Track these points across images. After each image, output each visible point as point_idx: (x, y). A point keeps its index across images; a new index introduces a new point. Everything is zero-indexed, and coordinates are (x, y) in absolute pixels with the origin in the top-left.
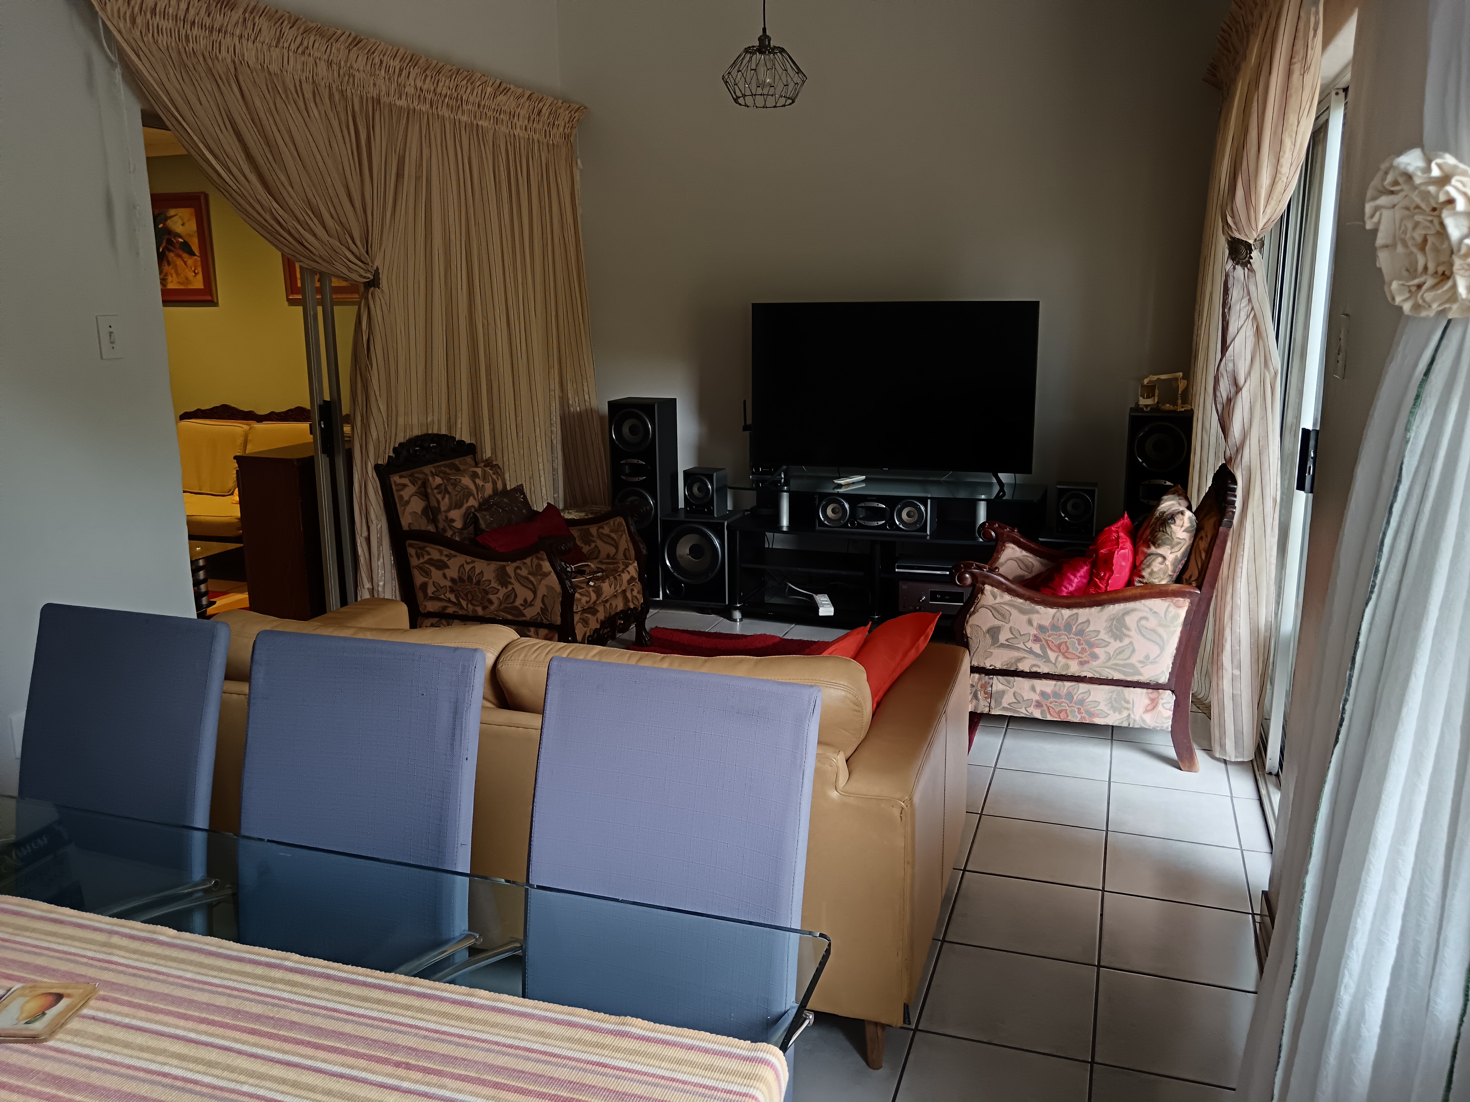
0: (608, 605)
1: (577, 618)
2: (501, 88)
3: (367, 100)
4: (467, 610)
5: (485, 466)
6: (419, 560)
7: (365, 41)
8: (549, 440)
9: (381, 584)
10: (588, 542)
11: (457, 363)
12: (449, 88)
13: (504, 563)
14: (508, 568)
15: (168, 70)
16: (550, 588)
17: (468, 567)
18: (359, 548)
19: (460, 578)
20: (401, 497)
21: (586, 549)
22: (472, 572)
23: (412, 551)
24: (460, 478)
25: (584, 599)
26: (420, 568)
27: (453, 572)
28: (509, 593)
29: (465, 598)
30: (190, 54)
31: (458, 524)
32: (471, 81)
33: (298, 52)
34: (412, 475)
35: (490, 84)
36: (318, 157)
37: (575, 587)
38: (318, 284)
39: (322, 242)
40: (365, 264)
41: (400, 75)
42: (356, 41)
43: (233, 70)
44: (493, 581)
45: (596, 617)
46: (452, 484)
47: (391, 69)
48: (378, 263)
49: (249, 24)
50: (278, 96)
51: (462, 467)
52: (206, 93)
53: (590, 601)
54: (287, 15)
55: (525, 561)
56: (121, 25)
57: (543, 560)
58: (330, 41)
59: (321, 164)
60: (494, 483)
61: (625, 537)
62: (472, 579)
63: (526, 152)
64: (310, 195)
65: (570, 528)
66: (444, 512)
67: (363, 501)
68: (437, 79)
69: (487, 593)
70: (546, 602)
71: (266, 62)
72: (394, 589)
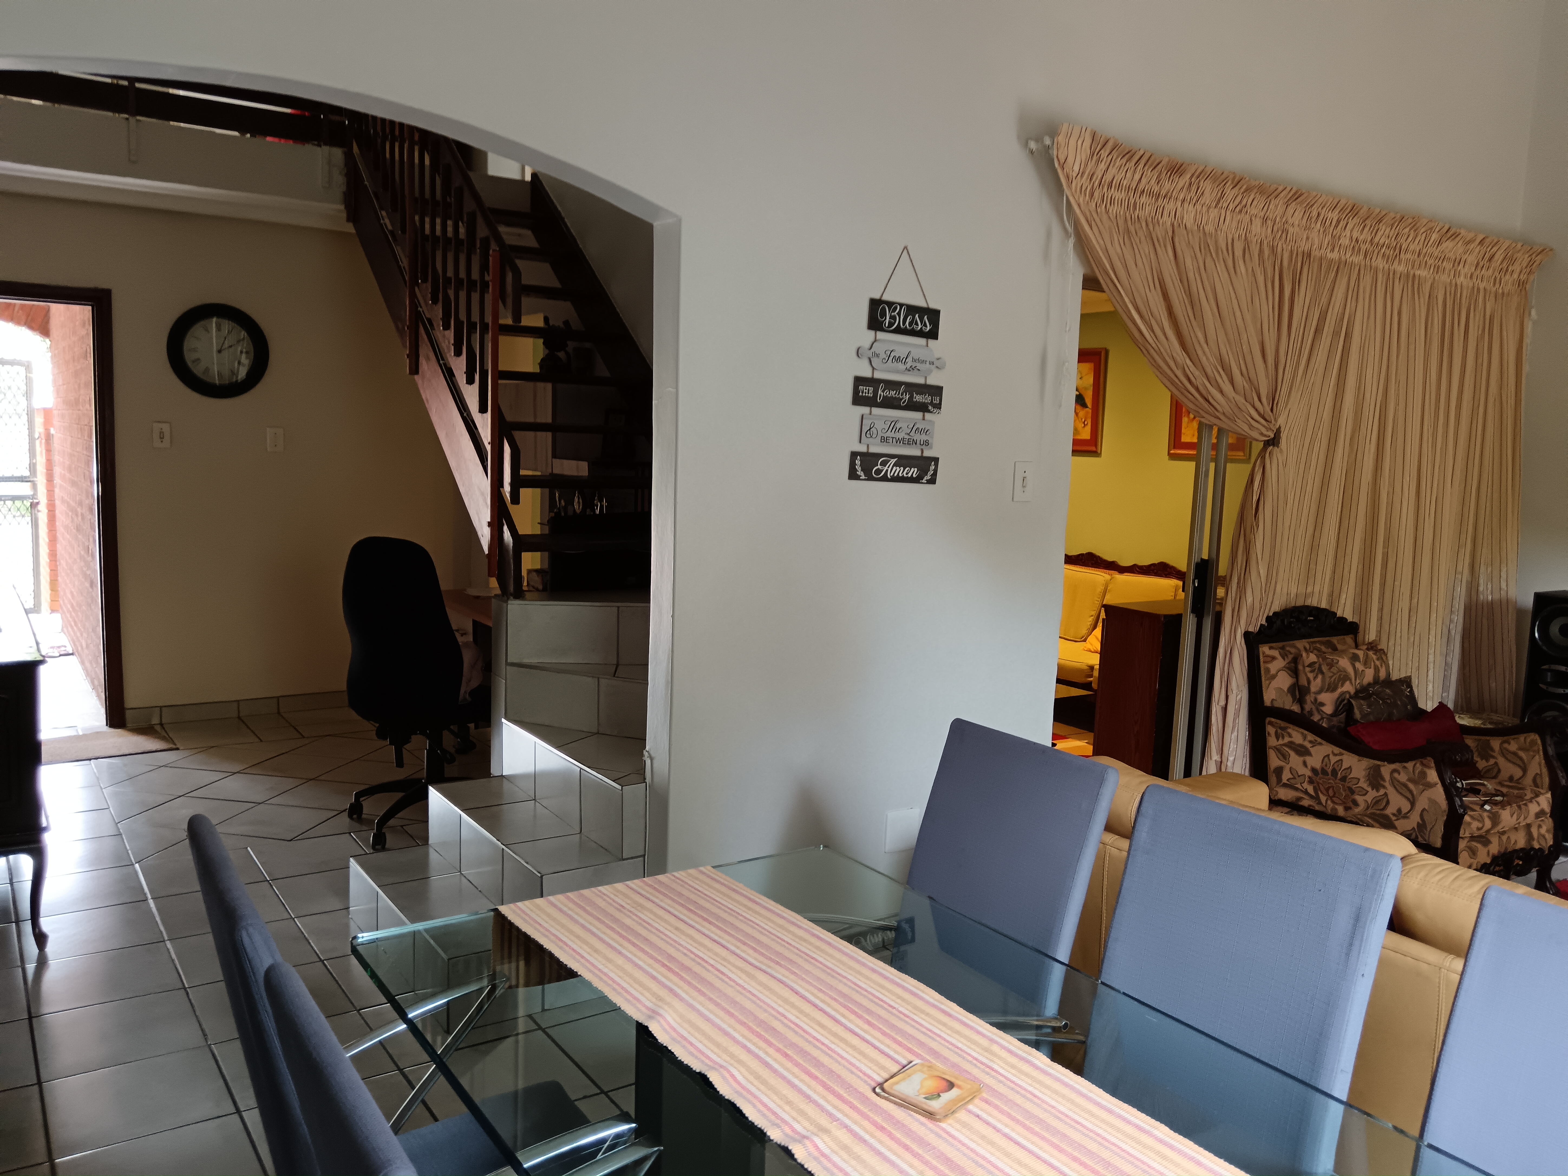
0: (1504, 838)
1: (1462, 844)
2: (1450, 233)
3: (1297, 254)
4: (1325, 807)
5: (1368, 649)
6: (1278, 740)
7: (1305, 195)
8: (1446, 631)
9: (1231, 759)
10: (1486, 757)
11: (1351, 533)
12: (1388, 237)
13: (1379, 763)
14: (1383, 769)
15: (1114, 238)
16: (1433, 802)
17: (1334, 759)
18: (1213, 716)
19: (1323, 770)
20: (1268, 670)
21: (1481, 764)
22: (1338, 765)
23: (1270, 730)
24: (1338, 658)
25: (1475, 825)
26: (1277, 749)
27: (1315, 761)
28: (1380, 798)
29: (1325, 792)
30: (1135, 220)
31: (1328, 709)
32: (1415, 228)
33: (1236, 211)
34: (1283, 648)
35: (1437, 230)
36: (1238, 314)
37: (1466, 808)
38: (1214, 441)
39: (1228, 399)
40: (1268, 421)
41: (1336, 226)
42: (1297, 196)
43: (1170, 234)
44: (1362, 780)
45: (1487, 849)
46: (1327, 665)
47: (1327, 221)
48: (1281, 421)
49: (1194, 188)
50: (1209, 255)
51: (1339, 647)
52: (1143, 256)
53: (1482, 828)
54: (1231, 176)
55: (1406, 764)
56: (1081, 200)
57: (1429, 767)
58: (1270, 198)
59: (1239, 320)
60: (1377, 670)
61: (1539, 758)
62: (1337, 774)
63: (1468, 302)
64: (1224, 351)
65: (1464, 736)
66: (1315, 693)
67: (1226, 668)
68: (1376, 228)
69: (1352, 792)
70: (1426, 818)
71: (1202, 223)
72: (1244, 768)
